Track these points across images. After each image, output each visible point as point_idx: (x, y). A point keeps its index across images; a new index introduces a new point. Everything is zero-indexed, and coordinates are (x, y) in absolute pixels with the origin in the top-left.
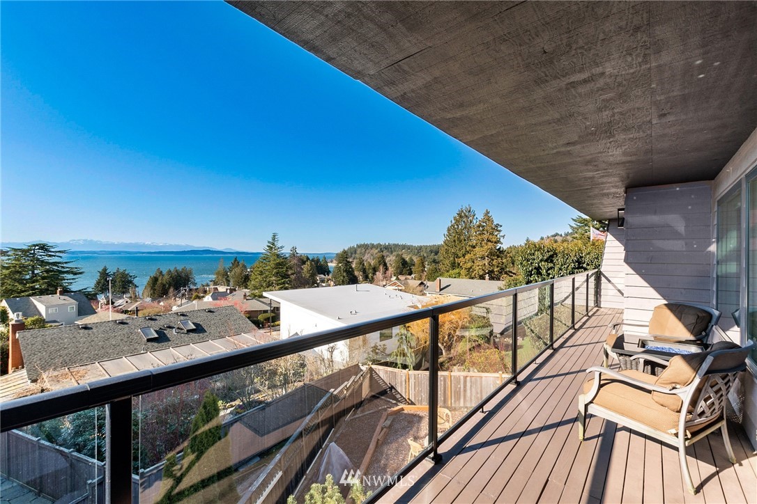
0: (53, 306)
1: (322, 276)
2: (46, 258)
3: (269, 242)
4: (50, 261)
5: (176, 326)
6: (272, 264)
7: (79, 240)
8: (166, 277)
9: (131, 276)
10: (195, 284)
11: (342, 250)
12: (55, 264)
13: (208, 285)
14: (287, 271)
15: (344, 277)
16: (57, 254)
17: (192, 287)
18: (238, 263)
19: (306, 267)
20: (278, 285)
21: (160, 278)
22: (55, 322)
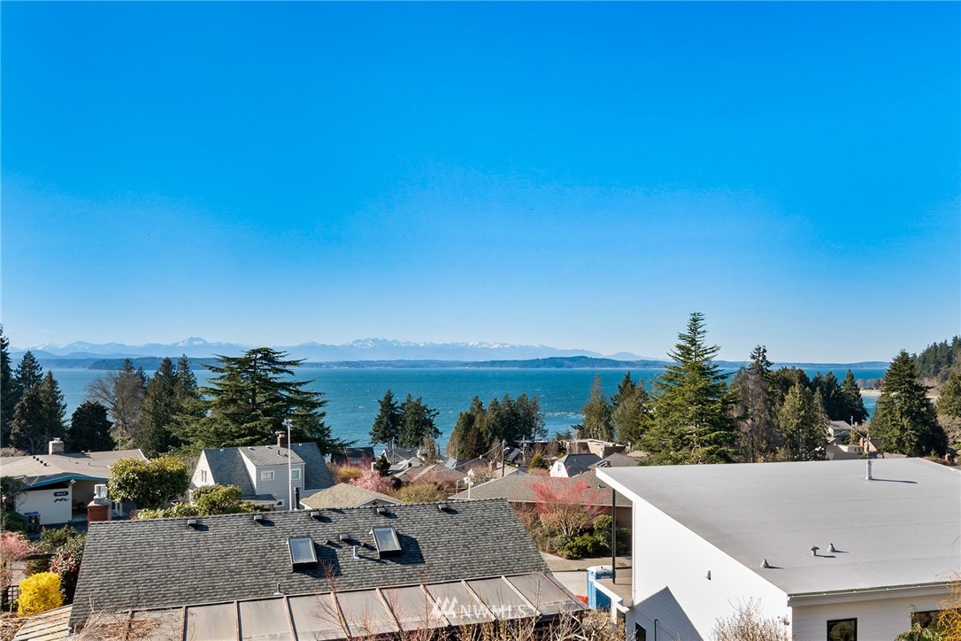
0: (267, 467)
1: (843, 424)
2: (271, 375)
3: (682, 337)
4: (279, 381)
5: (363, 541)
6: (689, 390)
7: (366, 341)
8: (490, 416)
9: (429, 412)
10: (544, 433)
11: (897, 354)
12: (284, 386)
13: (568, 437)
14: (724, 410)
15: (903, 429)
16: (288, 368)
17: (538, 438)
18: (633, 386)
19: (793, 398)
20: (703, 445)
21: (478, 418)
22: (269, 497)
